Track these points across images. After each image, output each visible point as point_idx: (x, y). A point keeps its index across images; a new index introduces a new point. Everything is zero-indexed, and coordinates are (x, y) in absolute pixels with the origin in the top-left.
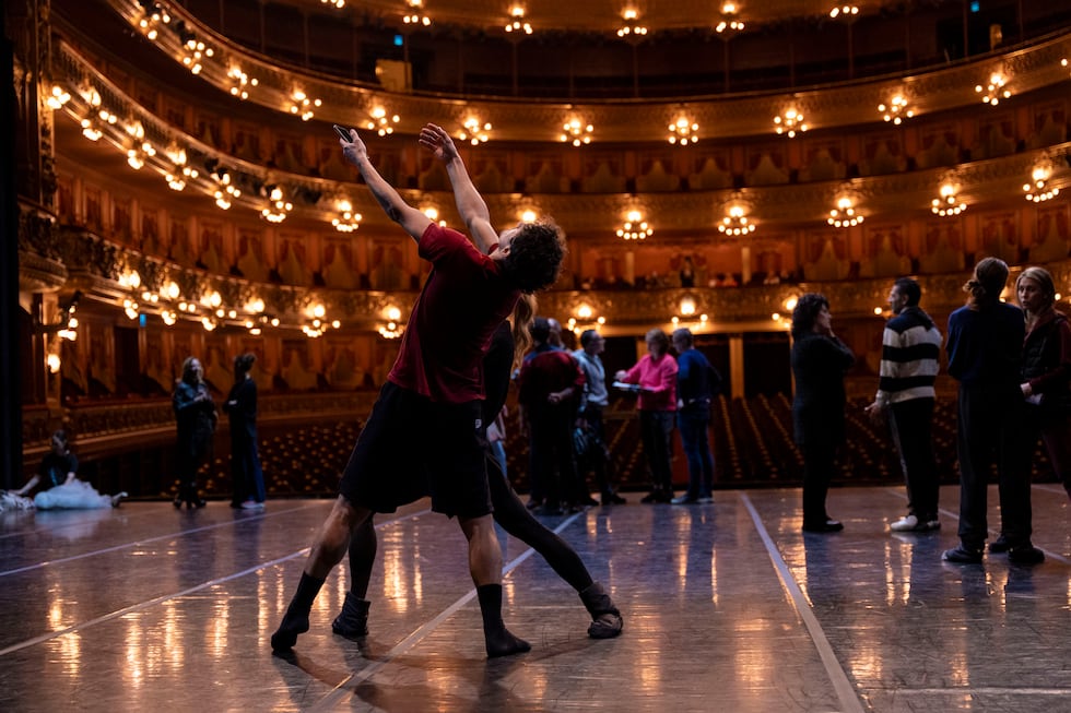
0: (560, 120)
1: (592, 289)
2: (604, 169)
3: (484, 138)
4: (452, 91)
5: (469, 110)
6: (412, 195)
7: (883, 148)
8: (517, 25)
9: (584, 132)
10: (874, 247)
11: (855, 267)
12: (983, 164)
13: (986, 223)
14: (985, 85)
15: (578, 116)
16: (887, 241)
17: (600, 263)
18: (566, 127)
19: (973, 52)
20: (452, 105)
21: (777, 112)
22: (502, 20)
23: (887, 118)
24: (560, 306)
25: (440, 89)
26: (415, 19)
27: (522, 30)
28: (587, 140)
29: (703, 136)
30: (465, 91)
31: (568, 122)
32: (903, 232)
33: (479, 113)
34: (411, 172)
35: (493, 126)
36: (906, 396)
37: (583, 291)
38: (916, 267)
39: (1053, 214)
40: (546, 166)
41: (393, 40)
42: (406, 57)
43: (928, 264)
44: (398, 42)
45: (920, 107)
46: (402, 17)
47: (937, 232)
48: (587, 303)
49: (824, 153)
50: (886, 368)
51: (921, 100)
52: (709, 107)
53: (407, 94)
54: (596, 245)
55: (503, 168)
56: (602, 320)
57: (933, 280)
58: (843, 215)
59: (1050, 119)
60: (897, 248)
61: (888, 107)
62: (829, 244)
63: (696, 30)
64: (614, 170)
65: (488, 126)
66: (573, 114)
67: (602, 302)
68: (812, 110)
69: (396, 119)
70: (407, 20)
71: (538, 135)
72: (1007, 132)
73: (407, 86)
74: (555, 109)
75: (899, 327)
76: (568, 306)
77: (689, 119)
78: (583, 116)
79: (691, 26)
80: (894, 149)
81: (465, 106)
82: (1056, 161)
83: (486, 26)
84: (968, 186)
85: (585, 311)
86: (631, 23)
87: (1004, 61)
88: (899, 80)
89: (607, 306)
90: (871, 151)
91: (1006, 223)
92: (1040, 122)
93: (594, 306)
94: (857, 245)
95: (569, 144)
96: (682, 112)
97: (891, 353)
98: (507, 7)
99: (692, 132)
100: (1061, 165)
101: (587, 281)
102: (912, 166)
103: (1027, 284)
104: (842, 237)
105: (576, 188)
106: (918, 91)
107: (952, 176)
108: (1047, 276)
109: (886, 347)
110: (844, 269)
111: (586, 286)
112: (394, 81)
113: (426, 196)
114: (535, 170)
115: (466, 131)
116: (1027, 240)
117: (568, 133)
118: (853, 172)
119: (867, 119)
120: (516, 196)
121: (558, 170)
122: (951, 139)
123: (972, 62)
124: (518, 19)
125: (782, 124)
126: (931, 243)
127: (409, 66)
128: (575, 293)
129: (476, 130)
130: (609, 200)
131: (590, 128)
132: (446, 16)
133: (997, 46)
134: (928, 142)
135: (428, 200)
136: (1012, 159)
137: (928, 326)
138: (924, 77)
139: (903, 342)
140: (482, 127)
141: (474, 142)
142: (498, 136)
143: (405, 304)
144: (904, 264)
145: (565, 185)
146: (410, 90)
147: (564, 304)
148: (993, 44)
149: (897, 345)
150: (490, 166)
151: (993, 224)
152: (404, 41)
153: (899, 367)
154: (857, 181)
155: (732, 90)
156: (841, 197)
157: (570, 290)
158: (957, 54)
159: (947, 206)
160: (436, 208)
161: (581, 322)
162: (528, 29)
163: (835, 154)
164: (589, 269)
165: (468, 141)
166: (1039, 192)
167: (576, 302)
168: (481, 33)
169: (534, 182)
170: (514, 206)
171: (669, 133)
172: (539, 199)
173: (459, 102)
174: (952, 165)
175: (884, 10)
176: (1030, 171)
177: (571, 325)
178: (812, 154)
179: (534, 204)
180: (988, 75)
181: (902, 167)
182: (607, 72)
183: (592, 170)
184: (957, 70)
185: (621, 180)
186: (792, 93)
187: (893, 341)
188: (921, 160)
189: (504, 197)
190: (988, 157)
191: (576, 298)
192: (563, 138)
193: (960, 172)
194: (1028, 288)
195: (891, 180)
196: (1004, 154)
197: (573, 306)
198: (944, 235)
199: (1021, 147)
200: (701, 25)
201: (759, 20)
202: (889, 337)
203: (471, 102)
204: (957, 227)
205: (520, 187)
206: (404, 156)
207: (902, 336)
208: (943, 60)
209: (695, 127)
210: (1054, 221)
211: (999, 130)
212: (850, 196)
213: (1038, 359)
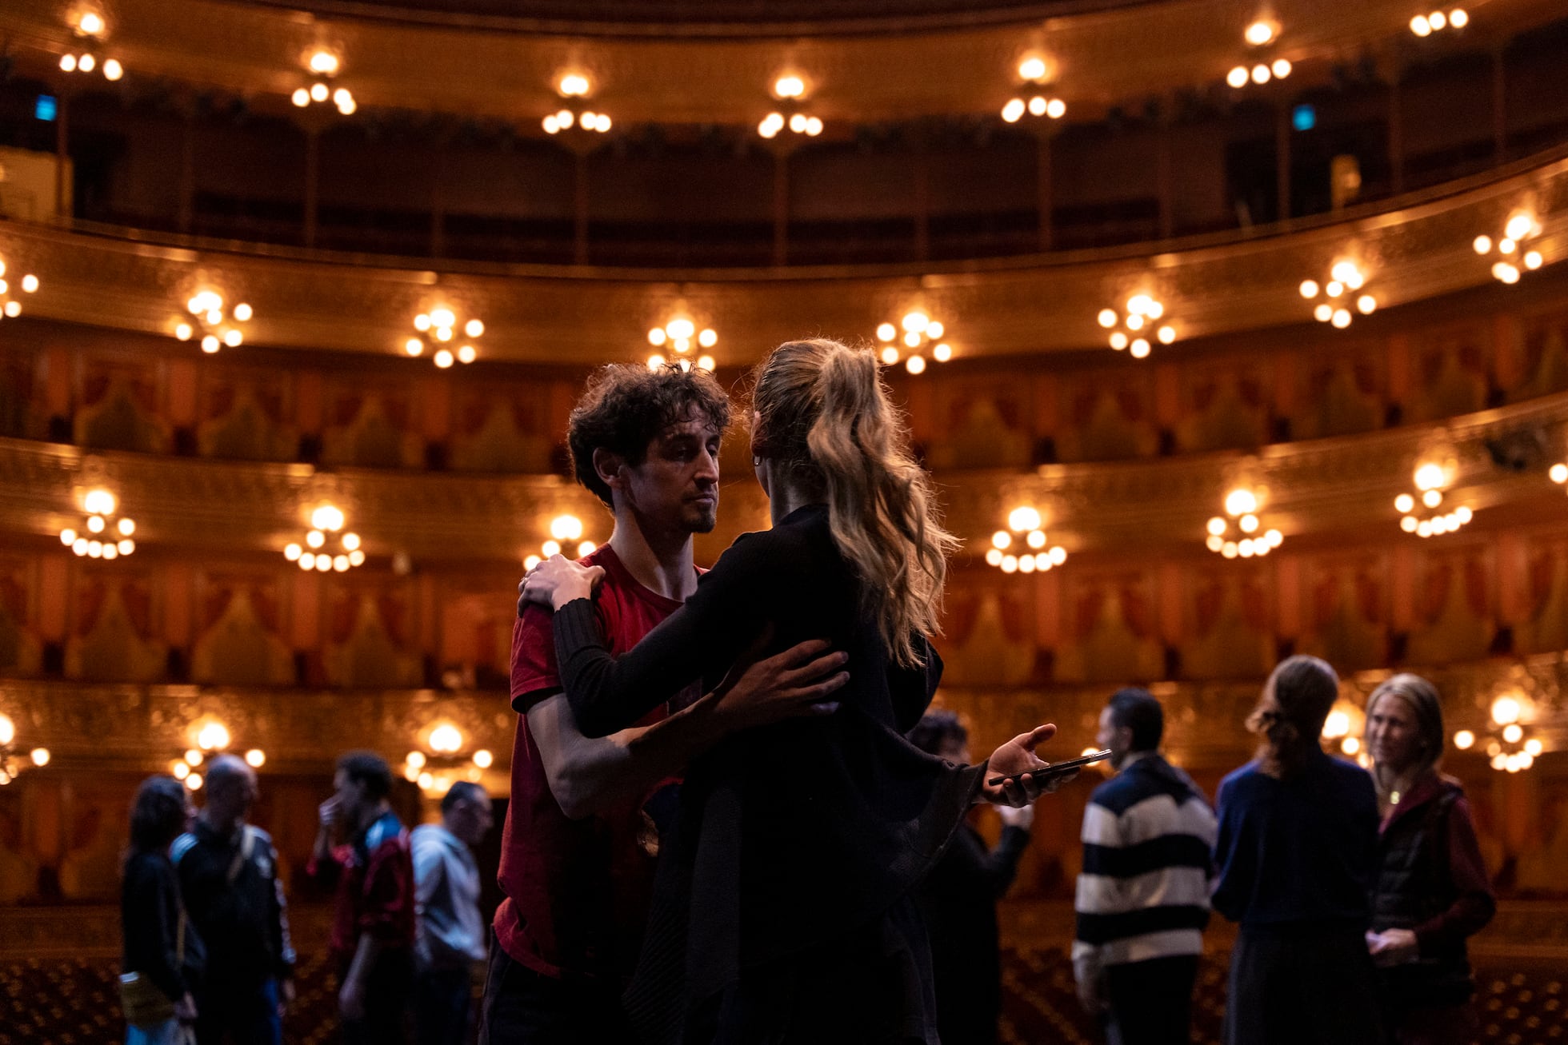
0: (408, 305)
1: (465, 688)
2: (501, 420)
3: (234, 339)
4: (164, 229)
5: (201, 274)
6: (57, 460)
7: (1108, 406)
8: (320, 93)
9: (461, 337)
10: (1087, 617)
11: (1045, 659)
12: (1316, 451)
13: (1318, 576)
14: (1322, 279)
15: (448, 300)
16: (1112, 607)
17: (486, 630)
18: (421, 322)
19: (1297, 212)
20: (161, 261)
21: (887, 314)
22: (284, 80)
23: (1118, 342)
24: (389, 723)
25: (136, 221)
26: (87, 63)
27: (330, 106)
28: (468, 355)
29: (727, 359)
30: (194, 230)
31: (425, 312)
32: (1147, 587)
33: (225, 278)
34: (58, 402)
35: (257, 314)
36: (1140, 950)
37: (443, 691)
38: (1173, 667)
39: (1458, 563)
40: (371, 408)
41: (33, 108)
42: (62, 143)
43: (1198, 657)
44: (46, 111)
45: (1189, 320)
46: (58, 58)
47: (1217, 591)
48: (453, 718)
49: (984, 411)
50: (1089, 891)
51: (1189, 307)
52: (741, 298)
53: (59, 229)
54: (475, 587)
55: (272, 406)
56: (484, 758)
57: (1210, 693)
58: (1020, 546)
59: (1452, 363)
60: (1135, 620)
61: (1122, 316)
62: (990, 609)
63: (717, 129)
64: (525, 422)
65: (244, 312)
66: (439, 294)
67: (487, 718)
68: (961, 314)
69: (31, 283)
70: (67, 64)
71: (353, 336)
72: (1366, 381)
73: (59, 208)
74: (395, 284)
75: (1116, 803)
76: (409, 724)
77: (697, 322)
78: (463, 298)
79: (706, 119)
80: (1131, 407)
81: (190, 266)
82: (1467, 449)
83: (250, 91)
84: (1284, 495)
85: (445, 736)
86: (576, 105)
87: (1359, 234)
88: (1145, 261)
89: (496, 730)
90: (1083, 409)
91: (1361, 578)
92: (1432, 366)
93: (467, 725)
94: (1049, 613)
95: (425, 362)
96: (681, 303)
97: (1100, 860)
98: (300, 50)
99: (700, 351)
100: (1475, 458)
101: (457, 668)
102: (1168, 445)
103: (1391, 712)
104: (1019, 594)
105: (437, 458)
106: (1184, 286)
107: (1252, 471)
108: (1432, 697)
109: (1089, 847)
110: (1020, 662)
111: (452, 680)
112: (32, 199)
113: (92, 461)
114: (346, 413)
115: (192, 319)
116: (1404, 615)
117: (424, 337)
118: (1044, 453)
119: (1076, 339)
120: (300, 472)
121: (397, 416)
122: (1250, 393)
123: (1296, 232)
124: (323, 78)
125: (897, 342)
126: (1206, 610)
127: (68, 168)
128: (424, 696)
129: (214, 317)
130: (511, 489)
131: (475, 328)
132: (159, 61)
133: (1351, 203)
134: (1203, 398)
135: (94, 469)
136: (1377, 442)
137: (1180, 794)
138: (1198, 259)
139: (1124, 833)
140: (229, 313)
141: (210, 346)
142: (267, 334)
143: (27, 708)
144: (1148, 656)
145: (412, 451)
146: (68, 221)
147: (400, 718)
148: (1339, 196)
149: (1112, 840)
150: (243, 399)
151: (1333, 580)
152: (58, 109)
153: (1120, 889)
154: (1053, 474)
155: (793, 261)
156: (1017, 502)
157: (412, 686)
158: (1266, 215)
159: (1236, 534)
160: (111, 487)
161: (436, 762)
162: (345, 103)
163: (1008, 413)
164: (458, 641)
165: (195, 343)
166: (1427, 514)
167: (425, 715)
168: (238, 105)
169: (343, 441)
170: (295, 493)
171: (650, 349)
172: (352, 481)
173: (179, 255)
174: (1251, 447)
175: (1116, 112)
176: (1410, 471)
177: (413, 768)
178: (959, 412)
179: (339, 490)
180: (1327, 263)
181: (1148, 444)
182: (518, 208)
183: (475, 420)
184: (1269, 248)
185: (539, 447)
186: (919, 276)
187: (1104, 833)
188: (1187, 433)
189: (272, 472)
190: (1326, 432)
191: (427, 706)
192: (413, 348)
193: (1271, 464)
194: (1393, 722)
195: (1123, 474)
196: (1356, 428)
197: (419, 725)
198: (1232, 597)
199: (1394, 417)
200: (725, 118)
201: (854, 116)
202: (1097, 824)
203: (206, 255)
204: (1262, 581)
205: (311, 452)
206: (45, 368)
207: (1124, 821)
208: (1234, 224)
209: (709, 338)
210: (1458, 579)
211: (1347, 379)
212: (1037, 503)
213: (1403, 876)
